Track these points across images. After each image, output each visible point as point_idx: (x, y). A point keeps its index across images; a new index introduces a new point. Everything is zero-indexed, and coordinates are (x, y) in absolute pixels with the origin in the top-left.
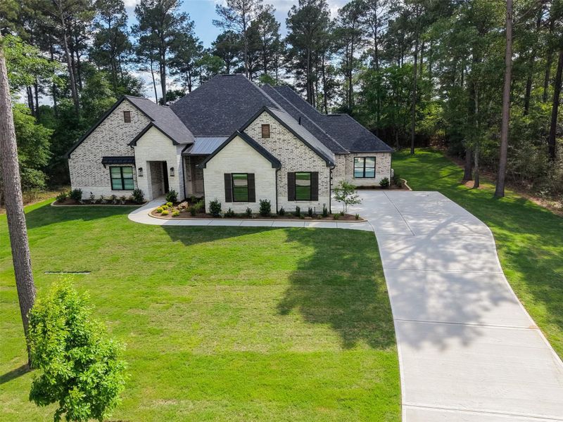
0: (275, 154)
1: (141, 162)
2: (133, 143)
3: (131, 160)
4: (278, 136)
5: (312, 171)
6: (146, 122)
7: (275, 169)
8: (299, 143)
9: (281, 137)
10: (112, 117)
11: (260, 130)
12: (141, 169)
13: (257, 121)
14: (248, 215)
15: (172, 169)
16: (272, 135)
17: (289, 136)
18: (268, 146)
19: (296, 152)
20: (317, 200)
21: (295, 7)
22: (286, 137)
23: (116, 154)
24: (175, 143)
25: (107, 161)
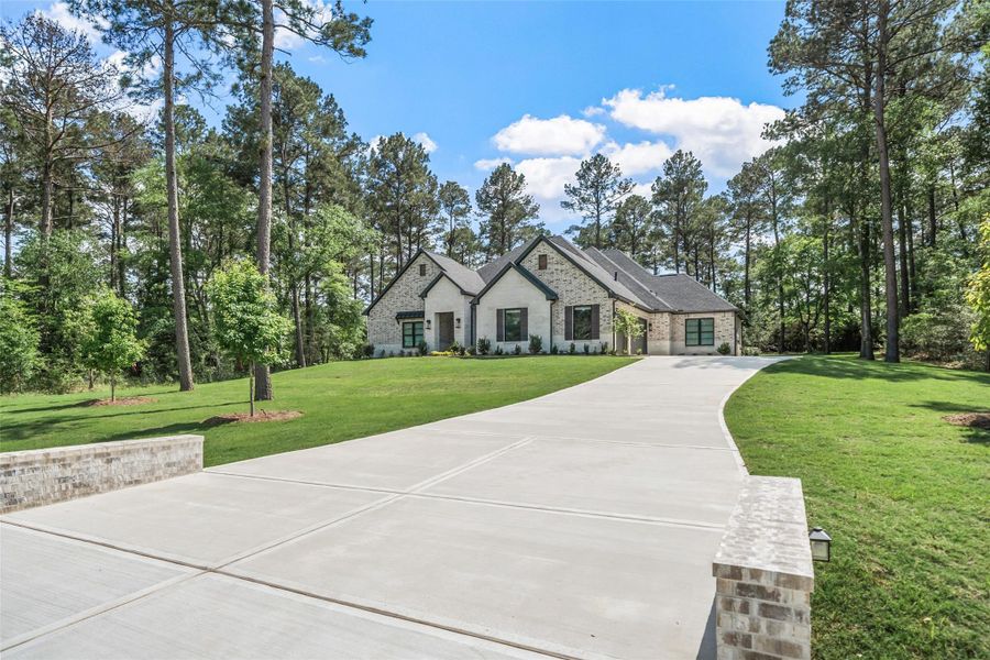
0: (551, 287)
1: (430, 315)
2: (424, 295)
3: (421, 314)
4: (556, 267)
5: (593, 303)
6: (438, 272)
7: (549, 302)
8: (578, 272)
9: (559, 267)
10: (410, 271)
11: (537, 261)
12: (429, 322)
13: (535, 251)
14: (518, 353)
15: (459, 320)
16: (549, 266)
17: (568, 265)
18: (544, 278)
19: (575, 282)
20: (598, 338)
21: (659, 178)
22: (563, 267)
23: (410, 309)
24: (463, 292)
25: (400, 316)
